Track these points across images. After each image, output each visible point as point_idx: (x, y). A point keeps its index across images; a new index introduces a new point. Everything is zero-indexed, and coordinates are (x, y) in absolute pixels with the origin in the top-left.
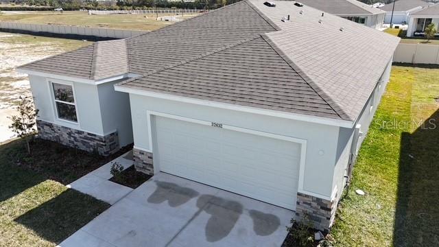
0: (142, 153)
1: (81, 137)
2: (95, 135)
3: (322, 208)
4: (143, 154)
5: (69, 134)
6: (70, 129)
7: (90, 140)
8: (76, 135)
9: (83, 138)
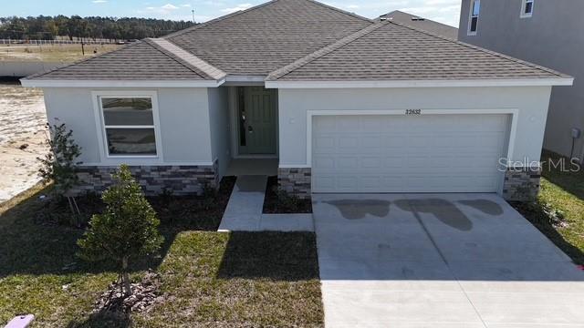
0: (294, 171)
1: (163, 176)
2: (196, 167)
3: (532, 177)
4: (296, 172)
5: (138, 176)
6: (140, 167)
7: (183, 176)
8: (155, 175)
9: (169, 176)
